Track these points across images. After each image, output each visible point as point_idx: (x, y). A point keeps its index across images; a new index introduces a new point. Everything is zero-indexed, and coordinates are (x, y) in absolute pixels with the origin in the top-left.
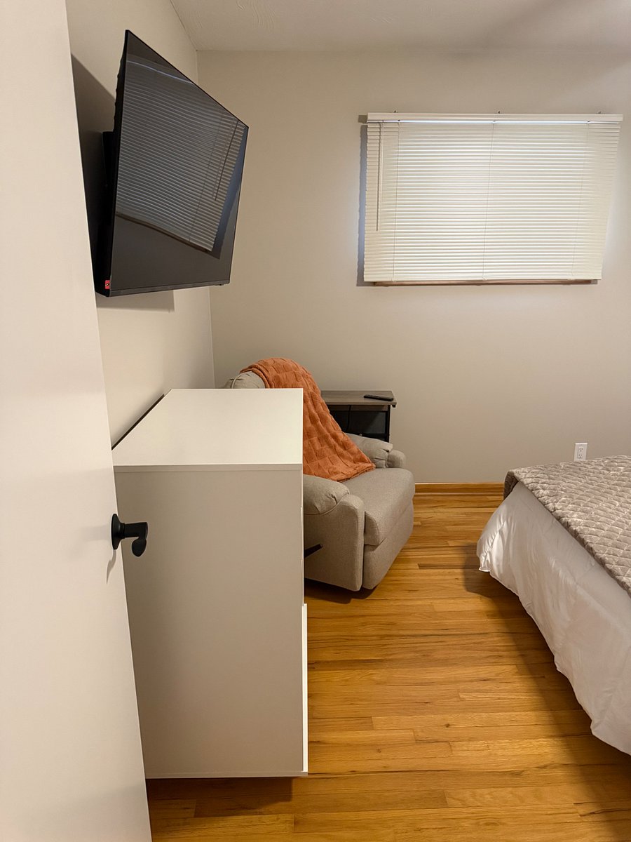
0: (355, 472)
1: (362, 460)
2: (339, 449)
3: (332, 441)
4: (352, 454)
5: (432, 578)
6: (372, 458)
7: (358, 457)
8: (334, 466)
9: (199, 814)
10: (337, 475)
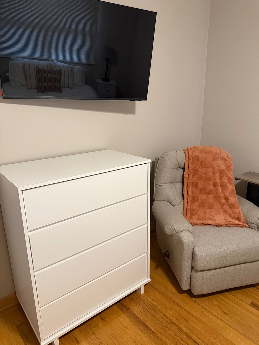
0: (225, 223)
1: (238, 219)
2: (226, 207)
3: (224, 201)
4: (234, 213)
5: (250, 315)
6: (246, 220)
7: (237, 216)
8: (215, 215)
9: (17, 327)
10: (212, 221)
